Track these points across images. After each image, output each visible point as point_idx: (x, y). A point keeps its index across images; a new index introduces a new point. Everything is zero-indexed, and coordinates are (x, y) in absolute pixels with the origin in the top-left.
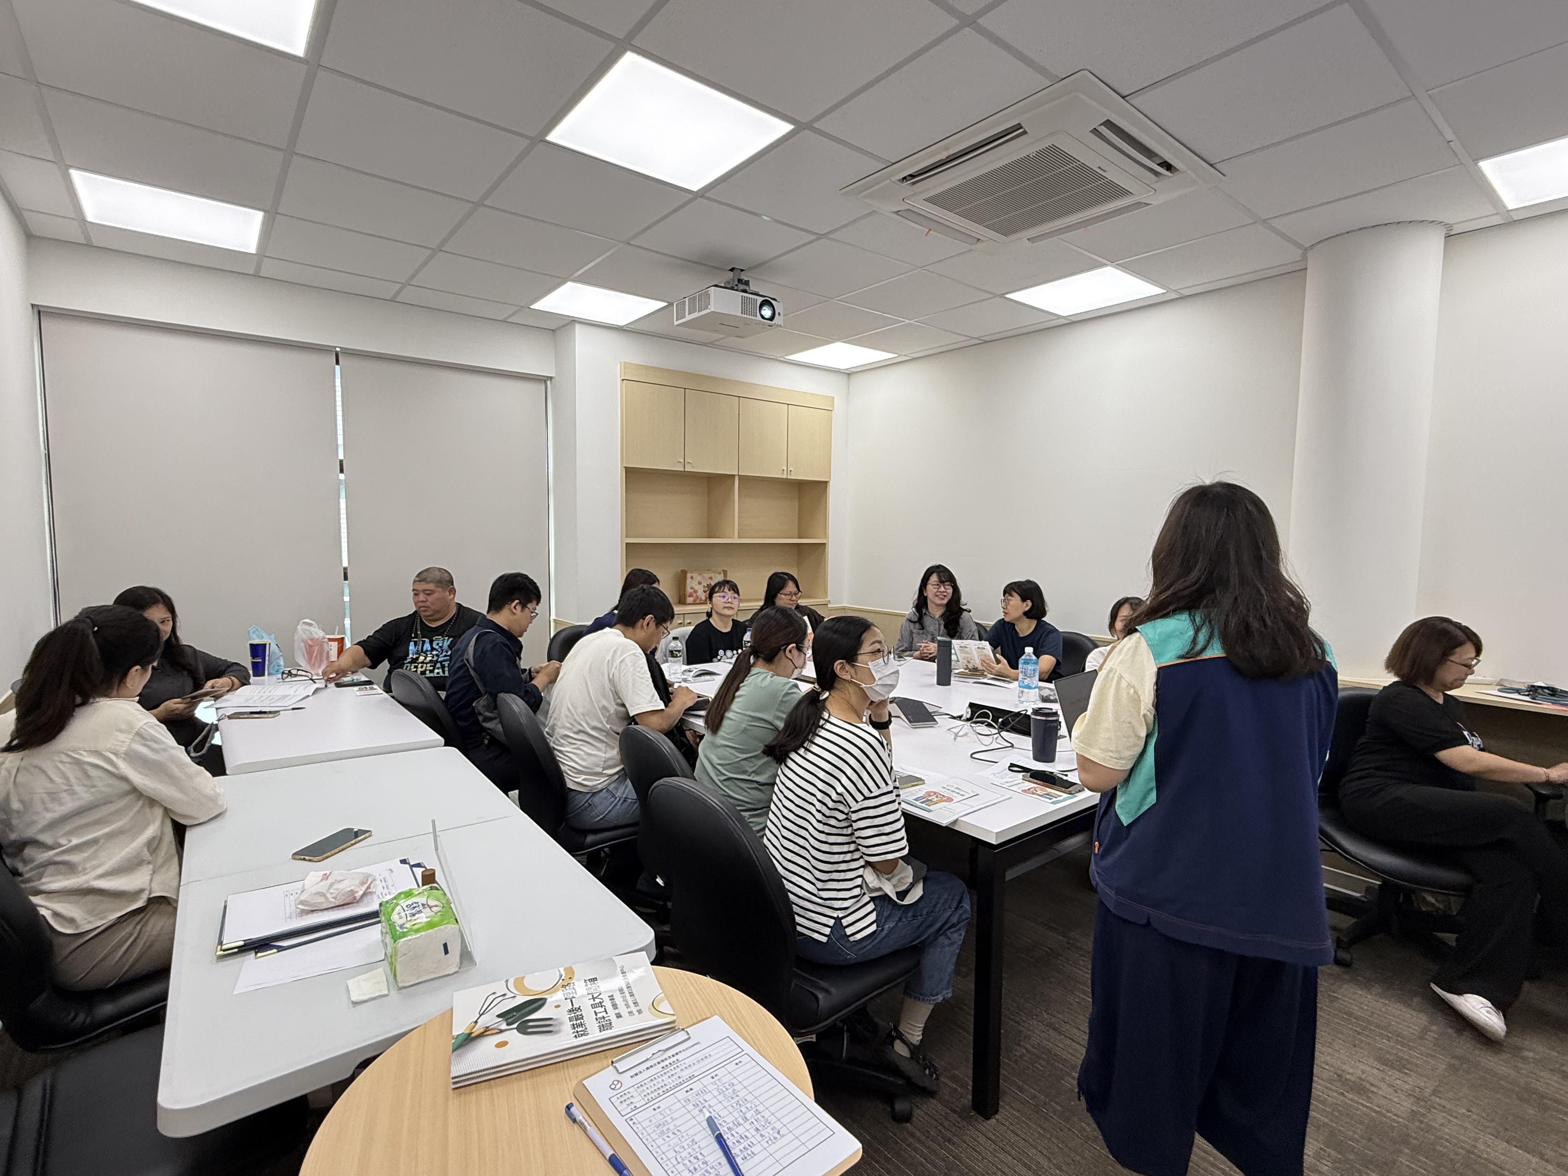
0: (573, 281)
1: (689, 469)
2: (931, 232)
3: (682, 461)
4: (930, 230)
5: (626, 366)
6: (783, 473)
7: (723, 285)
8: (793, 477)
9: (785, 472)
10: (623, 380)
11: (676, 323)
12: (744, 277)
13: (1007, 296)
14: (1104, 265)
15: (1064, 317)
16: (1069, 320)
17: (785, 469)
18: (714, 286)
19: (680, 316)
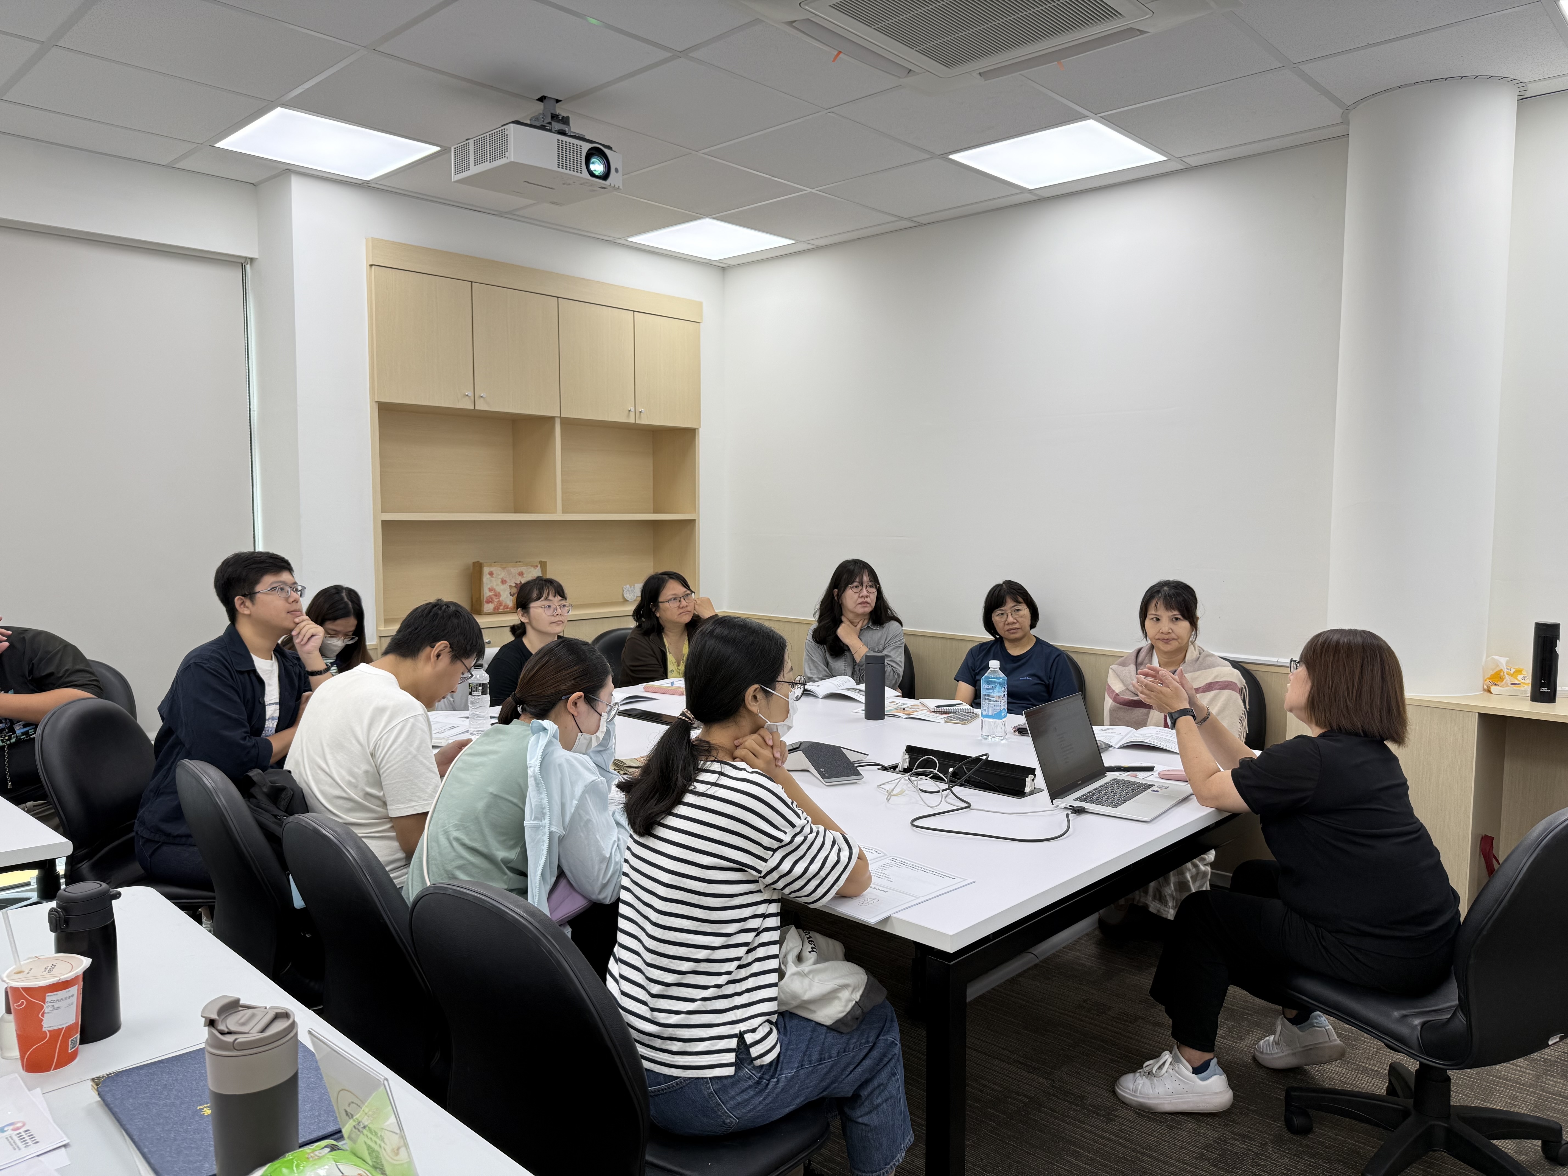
0: (285, 105)
1: (481, 406)
2: (841, 55)
3: (470, 394)
4: (840, 52)
5: (376, 244)
6: (628, 416)
7: (528, 122)
8: (645, 420)
9: (632, 414)
10: (371, 265)
11: (455, 178)
12: (561, 110)
13: (951, 157)
14: (1083, 118)
15: (1031, 191)
16: (1036, 195)
17: (632, 409)
18: (514, 122)
19: (462, 166)
